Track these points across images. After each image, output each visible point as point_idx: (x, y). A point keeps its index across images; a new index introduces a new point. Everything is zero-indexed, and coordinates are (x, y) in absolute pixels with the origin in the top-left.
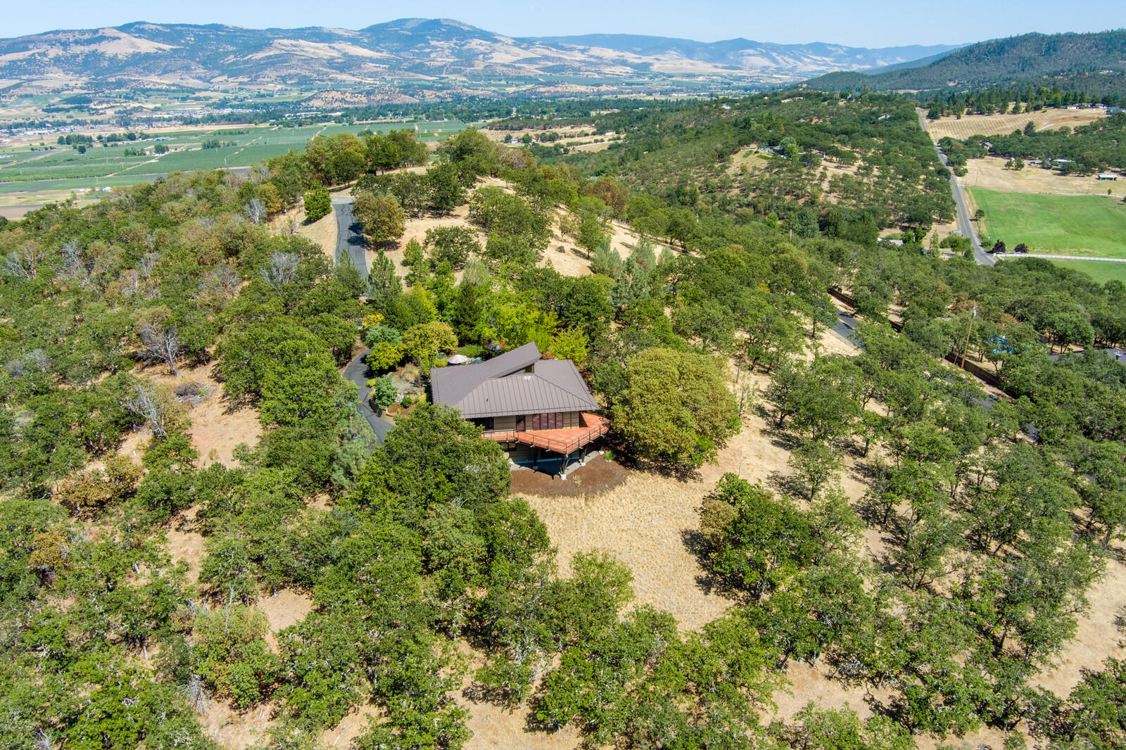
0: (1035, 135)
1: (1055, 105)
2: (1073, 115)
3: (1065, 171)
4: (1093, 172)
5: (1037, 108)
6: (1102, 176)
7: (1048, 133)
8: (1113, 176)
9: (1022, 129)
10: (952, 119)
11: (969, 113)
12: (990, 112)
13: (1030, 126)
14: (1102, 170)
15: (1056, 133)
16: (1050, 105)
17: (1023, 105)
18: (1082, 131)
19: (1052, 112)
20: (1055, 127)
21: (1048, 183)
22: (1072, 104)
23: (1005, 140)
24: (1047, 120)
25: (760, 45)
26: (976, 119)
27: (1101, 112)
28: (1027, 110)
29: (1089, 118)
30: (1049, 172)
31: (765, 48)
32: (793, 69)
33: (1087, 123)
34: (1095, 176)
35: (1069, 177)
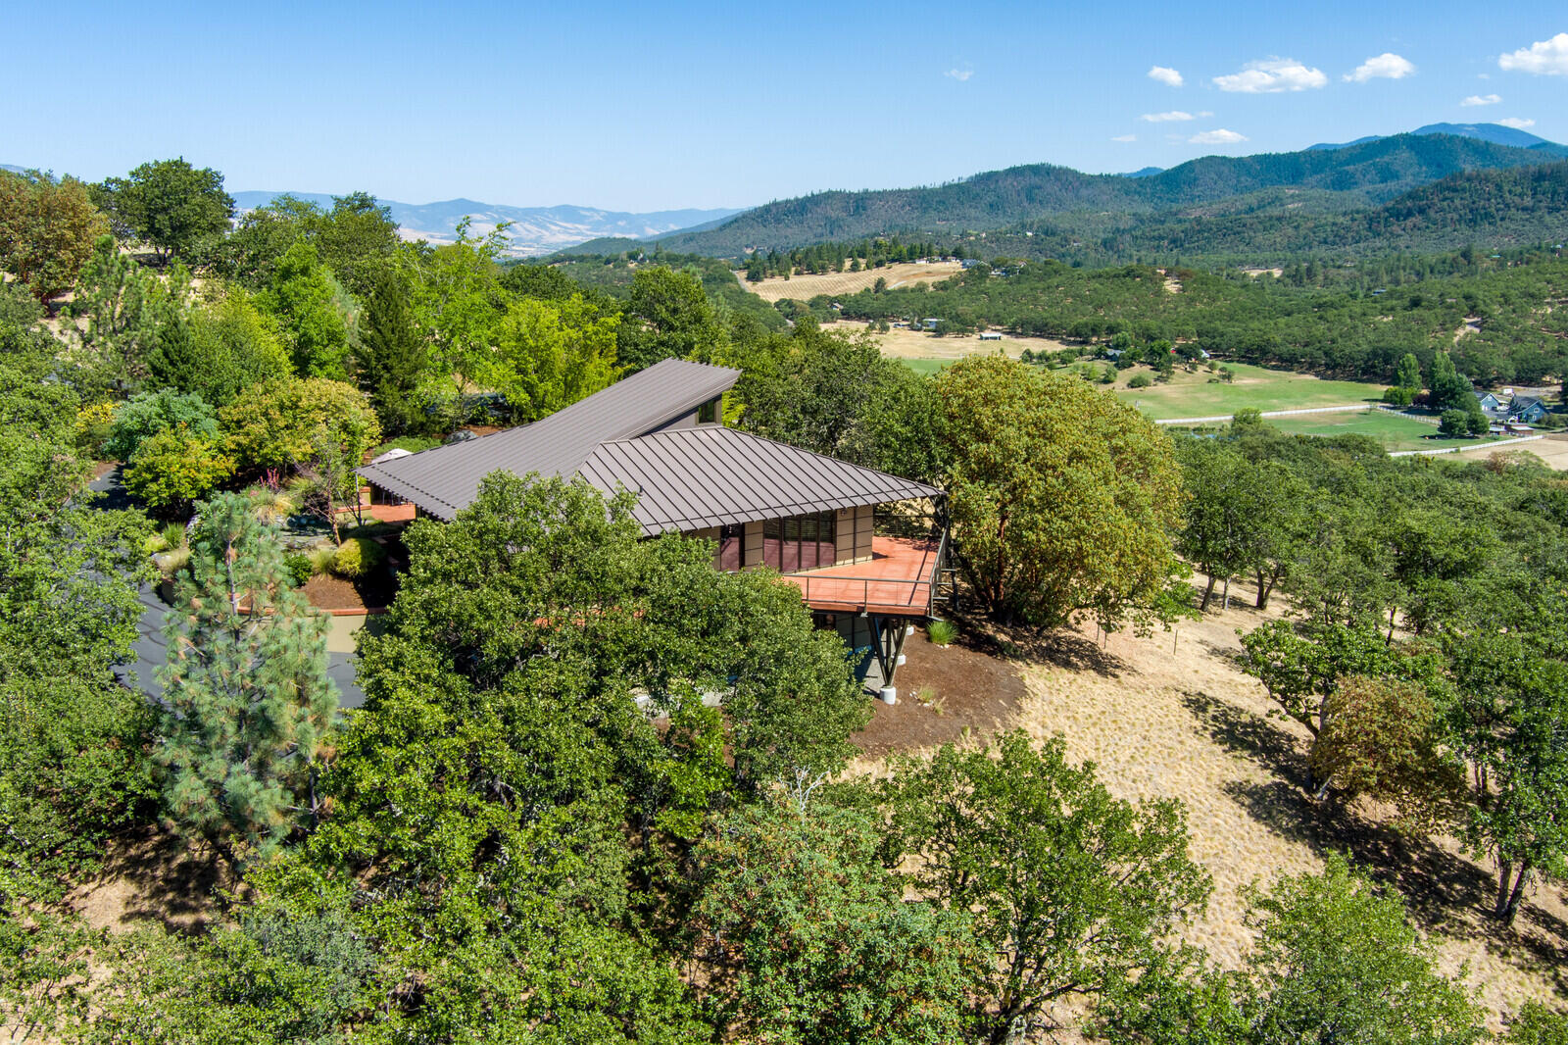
0: (888, 293)
1: (899, 259)
2: (925, 270)
3: (939, 332)
4: (973, 332)
5: (879, 264)
6: (984, 335)
7: (903, 290)
8: (997, 335)
9: (872, 286)
10: (778, 281)
11: (798, 273)
12: (824, 270)
13: (880, 284)
14: (982, 329)
15: (913, 291)
16: (893, 261)
17: (862, 262)
18: (943, 286)
19: (898, 268)
20: (912, 284)
21: (925, 346)
22: (920, 258)
23: (857, 299)
24: (898, 277)
25: (489, 208)
26: (808, 279)
27: (954, 266)
28: (868, 267)
29: (945, 273)
30: (921, 334)
31: (497, 212)
32: (537, 240)
33: (946, 278)
34: (976, 337)
35: (946, 339)
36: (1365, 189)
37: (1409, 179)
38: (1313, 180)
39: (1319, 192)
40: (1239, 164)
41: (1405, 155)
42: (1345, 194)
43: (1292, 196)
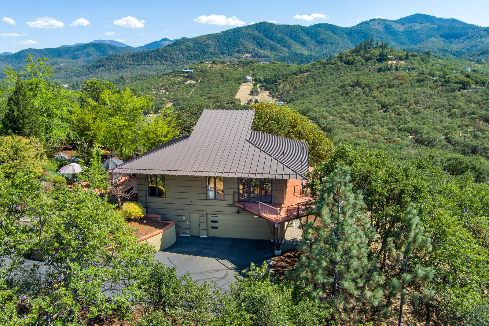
36: (83, 59)
37: (95, 56)
38: (66, 56)
39: (69, 60)
40: (40, 51)
41: (92, 49)
42: (77, 61)
43: (61, 61)
